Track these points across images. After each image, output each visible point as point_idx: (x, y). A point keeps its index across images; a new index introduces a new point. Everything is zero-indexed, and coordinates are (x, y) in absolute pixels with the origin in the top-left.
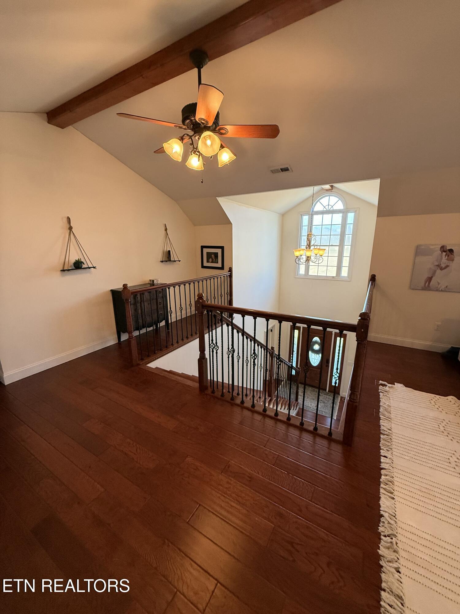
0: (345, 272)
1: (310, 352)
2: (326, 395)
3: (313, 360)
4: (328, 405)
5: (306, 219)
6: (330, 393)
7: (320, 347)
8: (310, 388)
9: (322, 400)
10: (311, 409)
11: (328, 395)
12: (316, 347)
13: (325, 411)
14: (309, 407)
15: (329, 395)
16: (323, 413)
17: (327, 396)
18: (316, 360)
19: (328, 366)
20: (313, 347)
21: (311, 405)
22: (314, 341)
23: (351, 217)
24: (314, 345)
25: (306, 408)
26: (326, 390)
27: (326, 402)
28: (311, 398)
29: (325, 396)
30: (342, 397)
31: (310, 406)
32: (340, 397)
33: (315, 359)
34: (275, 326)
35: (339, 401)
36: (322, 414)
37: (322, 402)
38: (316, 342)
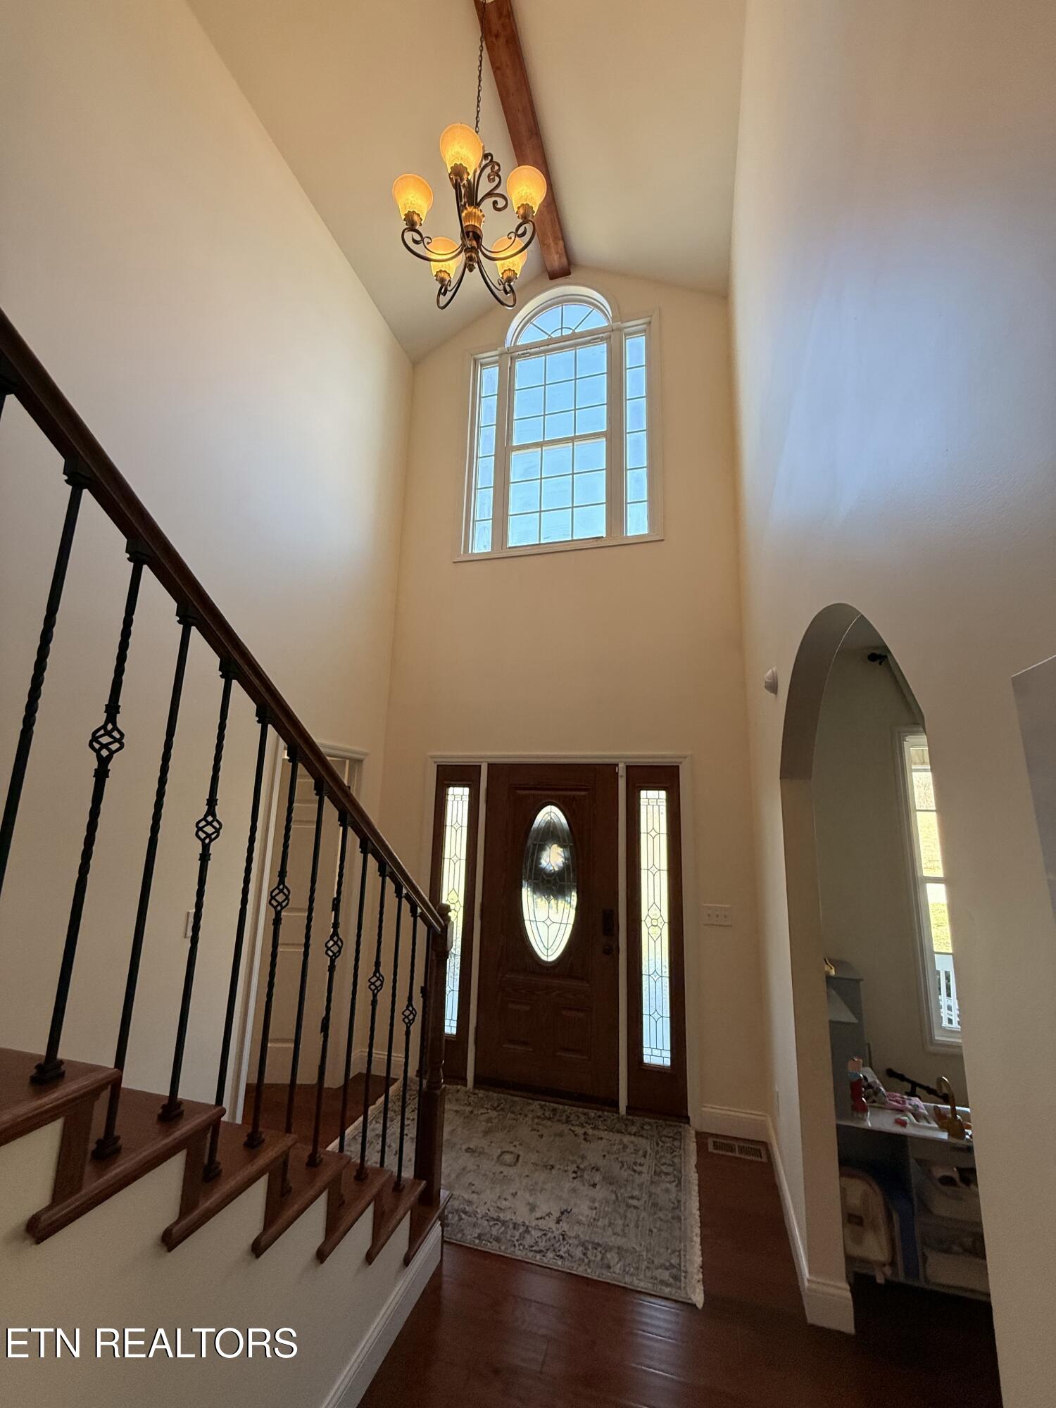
0: (637, 523)
1: (527, 894)
2: (619, 1132)
3: (542, 927)
4: (636, 1193)
5: (489, 378)
6: (639, 1121)
7: (567, 854)
8: (535, 1105)
9: (601, 1163)
10: (528, 1241)
11: (630, 1134)
12: (553, 858)
13: (620, 1241)
14: (515, 1226)
15: (634, 1129)
16: (612, 1257)
17: (626, 1139)
18: (554, 927)
19: (612, 951)
20: (539, 859)
21: (533, 1208)
22: (538, 829)
23: (635, 349)
24: (541, 848)
25: (498, 1240)
26: (615, 1104)
27: (625, 1174)
28: (534, 1157)
29: (617, 1137)
30: (701, 1137)
31: (522, 1215)
32: (693, 1132)
33: (548, 922)
35: (693, 1160)
36: (606, 1277)
37: (598, 1178)
38: (550, 834)
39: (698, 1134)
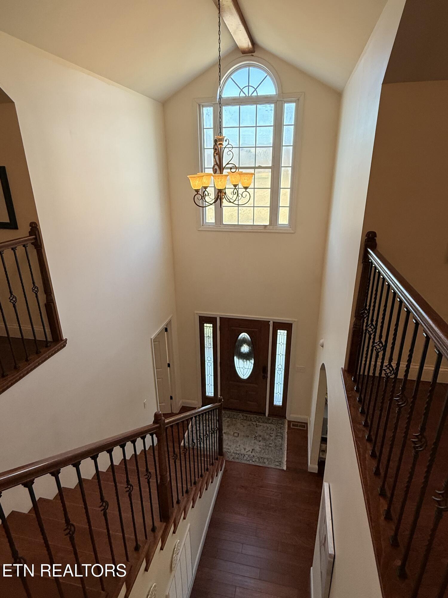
1: (236, 358)
2: (266, 423)
3: (242, 370)
4: (271, 442)
6: (271, 418)
7: (250, 348)
8: (241, 415)
9: (261, 434)
10: (245, 458)
11: (269, 423)
12: (245, 349)
13: (267, 456)
14: (242, 455)
15: (270, 421)
16: (266, 460)
17: (268, 425)
18: (246, 370)
19: (265, 378)
20: (240, 349)
21: (245, 449)
22: (240, 340)
24: (241, 346)
25: (238, 458)
26: (265, 414)
27: (268, 437)
28: (243, 434)
29: (265, 425)
30: (289, 422)
31: (243, 452)
32: (287, 421)
33: (244, 368)
34: (172, 321)
35: (286, 431)
36: (264, 465)
37: (261, 439)
38: (244, 341)
39: (288, 421)
